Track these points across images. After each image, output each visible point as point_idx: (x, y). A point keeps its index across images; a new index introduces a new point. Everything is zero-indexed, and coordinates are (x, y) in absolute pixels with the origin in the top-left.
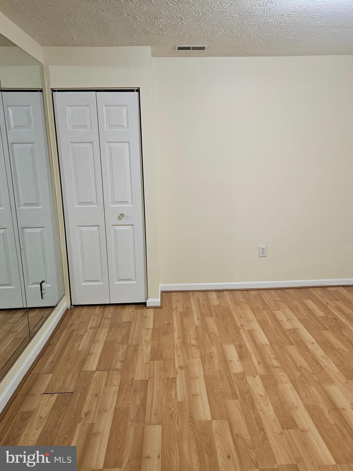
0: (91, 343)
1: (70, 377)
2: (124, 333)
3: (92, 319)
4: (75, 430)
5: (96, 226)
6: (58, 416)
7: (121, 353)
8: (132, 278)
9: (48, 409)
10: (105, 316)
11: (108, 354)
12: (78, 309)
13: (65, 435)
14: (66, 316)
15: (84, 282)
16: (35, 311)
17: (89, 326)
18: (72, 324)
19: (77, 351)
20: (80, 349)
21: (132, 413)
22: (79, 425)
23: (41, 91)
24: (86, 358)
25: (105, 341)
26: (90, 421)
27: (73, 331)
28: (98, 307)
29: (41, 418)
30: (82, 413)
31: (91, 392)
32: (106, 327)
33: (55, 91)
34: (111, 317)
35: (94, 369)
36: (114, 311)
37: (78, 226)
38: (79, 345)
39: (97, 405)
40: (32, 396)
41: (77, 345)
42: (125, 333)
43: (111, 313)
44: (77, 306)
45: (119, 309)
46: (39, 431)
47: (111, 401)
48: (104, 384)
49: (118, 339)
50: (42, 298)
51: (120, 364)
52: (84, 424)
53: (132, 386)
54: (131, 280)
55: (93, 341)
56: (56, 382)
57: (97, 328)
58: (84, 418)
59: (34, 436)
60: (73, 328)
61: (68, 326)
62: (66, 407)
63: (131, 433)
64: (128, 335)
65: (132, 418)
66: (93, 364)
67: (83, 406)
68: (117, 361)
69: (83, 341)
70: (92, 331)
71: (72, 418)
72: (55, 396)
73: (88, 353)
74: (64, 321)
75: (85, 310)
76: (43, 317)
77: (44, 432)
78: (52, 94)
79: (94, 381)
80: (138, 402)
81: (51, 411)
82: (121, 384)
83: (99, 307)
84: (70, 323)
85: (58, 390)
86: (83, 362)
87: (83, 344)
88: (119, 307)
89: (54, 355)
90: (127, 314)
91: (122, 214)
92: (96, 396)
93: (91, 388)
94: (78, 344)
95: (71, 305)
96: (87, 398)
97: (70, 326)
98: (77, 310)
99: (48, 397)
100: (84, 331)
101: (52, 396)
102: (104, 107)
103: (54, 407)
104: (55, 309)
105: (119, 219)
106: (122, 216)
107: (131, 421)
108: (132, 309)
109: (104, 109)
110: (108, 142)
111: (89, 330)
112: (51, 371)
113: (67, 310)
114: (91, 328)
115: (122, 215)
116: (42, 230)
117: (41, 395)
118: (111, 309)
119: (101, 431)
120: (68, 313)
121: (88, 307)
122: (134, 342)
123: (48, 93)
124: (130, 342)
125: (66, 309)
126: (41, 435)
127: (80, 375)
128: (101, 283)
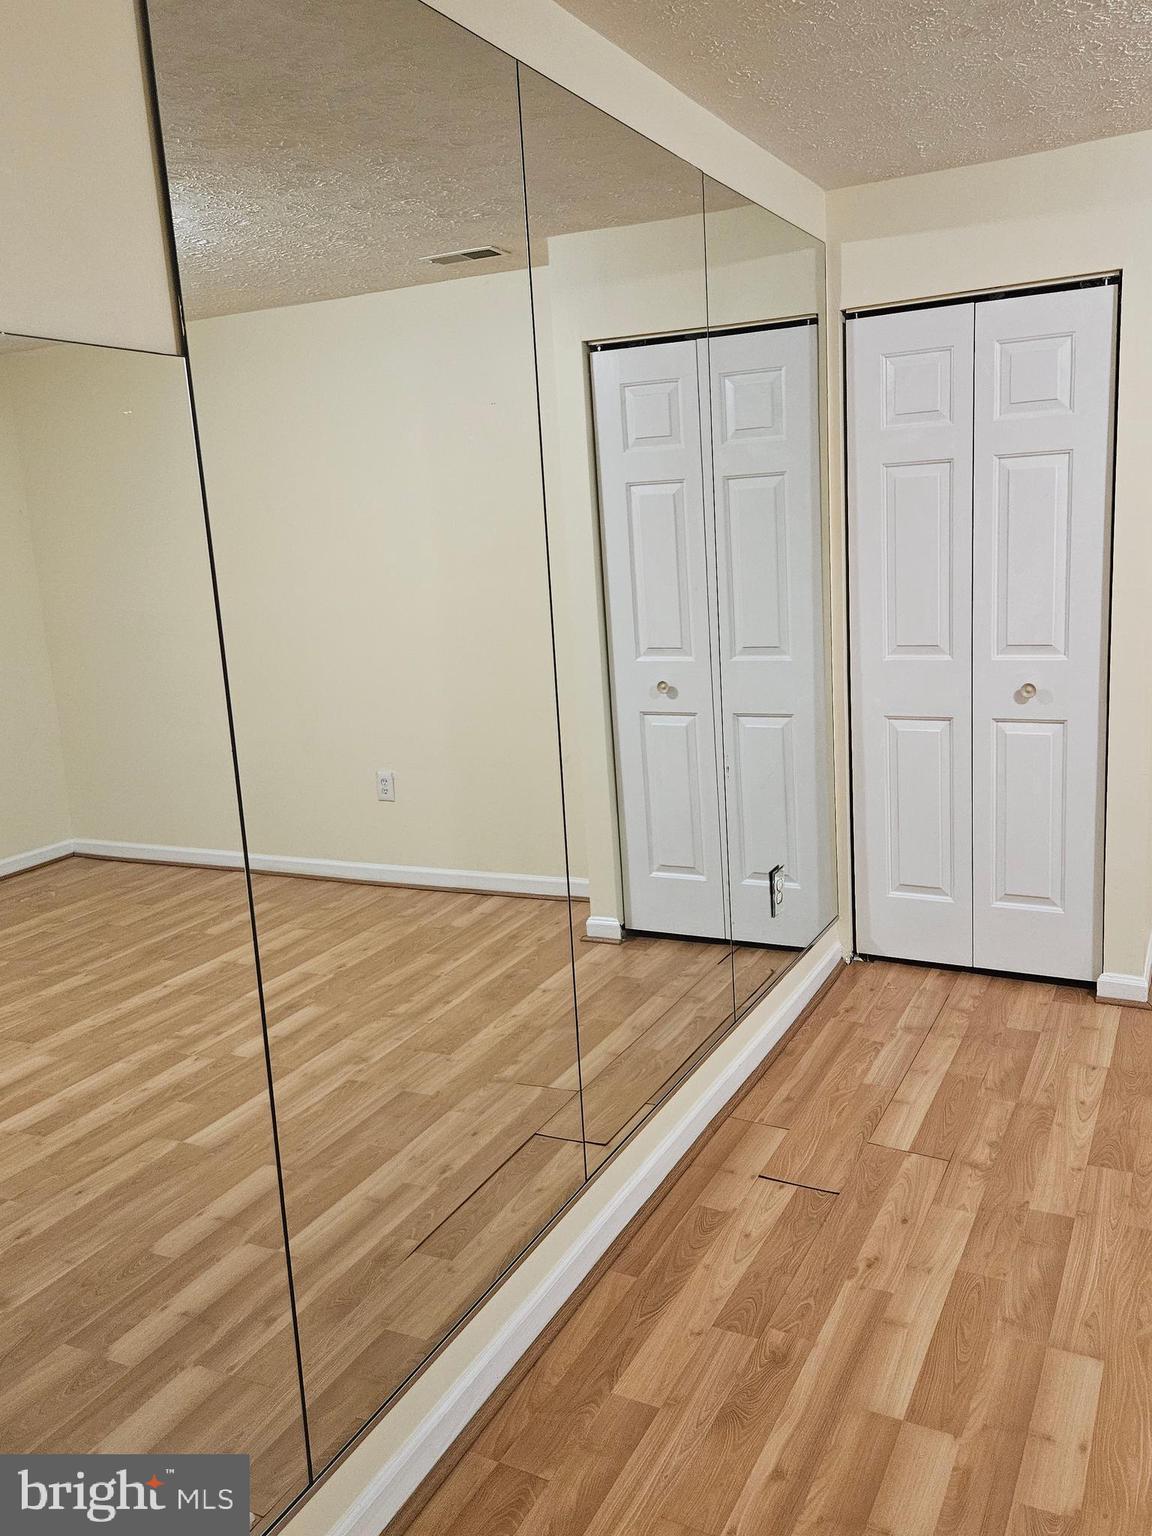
0: (904, 1073)
1: (833, 1153)
2: (1008, 1063)
3: (911, 1004)
4: (837, 1295)
5: (944, 719)
6: (794, 1245)
7: (993, 1117)
8: (1050, 896)
9: (768, 1218)
10: (952, 1001)
11: (952, 1113)
12: (874, 968)
13: (806, 1298)
14: (838, 983)
15: (897, 889)
16: (753, 953)
17: (901, 1023)
18: (852, 1008)
19: (861, 1084)
20: (868, 1080)
21: (1011, 1299)
22: (848, 1284)
23: (814, 321)
24: (883, 1109)
25: (947, 1073)
26: (879, 1284)
27: (853, 1026)
28: (934, 973)
29: (747, 1236)
30: (860, 1257)
31: (888, 1206)
32: (953, 1036)
33: (851, 316)
34: (972, 1010)
35: (906, 1147)
36: (984, 993)
37: (890, 718)
38: (868, 1069)
39: (903, 1249)
40: (730, 1176)
41: (860, 1068)
42: (1011, 1064)
43: (975, 997)
44: (873, 958)
45: (1000, 987)
46: (742, 1269)
47: (948, 1248)
48: (929, 1195)
49: (990, 1077)
50: (773, 915)
51: (987, 1151)
52: (862, 1288)
53: (1019, 1222)
54: (1045, 900)
55: (910, 1066)
56: (793, 1156)
57: (926, 1033)
58: (864, 1272)
59: (726, 1277)
60: (853, 1018)
61: (841, 1009)
62: (818, 1226)
63: (1000, 1353)
64: (1021, 1071)
65: (1009, 1313)
66: (902, 1131)
67: (862, 1239)
68: (975, 1141)
69: (877, 1063)
70: (909, 1038)
71: (829, 1261)
72: (790, 1191)
73: (890, 1100)
74: (829, 994)
75: (892, 974)
76: (773, 972)
77: (752, 1276)
78: (844, 325)
79: (902, 1180)
80: (1034, 1273)
81: (776, 1226)
82: (981, 1209)
83: (938, 971)
84: (846, 1004)
85: (797, 1177)
86: (875, 1119)
87: (880, 1068)
88: (1001, 982)
89: (794, 1082)
90: (1025, 1007)
91: (1029, 685)
92: (905, 1221)
93: (890, 1196)
94: (864, 1066)
95: (855, 952)
96: (878, 1219)
97: (847, 1011)
98: (870, 973)
99: (768, 1190)
100: (886, 1033)
101: (781, 1187)
102: (997, 346)
103: (784, 1220)
104: (803, 956)
105: (1016, 701)
106: (1028, 692)
107: (1005, 1320)
108: (1043, 995)
109: (997, 355)
110: (1000, 457)
111: (900, 1033)
112: (784, 1122)
113: (842, 965)
114: (908, 1029)
115: (1030, 689)
116: (786, 725)
117: (753, 1177)
118: (974, 986)
119: (908, 1320)
120: (841, 973)
121: (905, 968)
122: (1041, 1098)
123: (832, 323)
124: (1025, 1093)
125: (838, 965)
126: (744, 1279)
127: (861, 1151)
128: (949, 900)
